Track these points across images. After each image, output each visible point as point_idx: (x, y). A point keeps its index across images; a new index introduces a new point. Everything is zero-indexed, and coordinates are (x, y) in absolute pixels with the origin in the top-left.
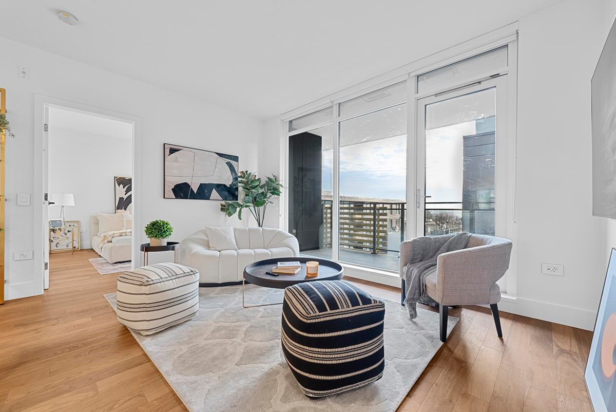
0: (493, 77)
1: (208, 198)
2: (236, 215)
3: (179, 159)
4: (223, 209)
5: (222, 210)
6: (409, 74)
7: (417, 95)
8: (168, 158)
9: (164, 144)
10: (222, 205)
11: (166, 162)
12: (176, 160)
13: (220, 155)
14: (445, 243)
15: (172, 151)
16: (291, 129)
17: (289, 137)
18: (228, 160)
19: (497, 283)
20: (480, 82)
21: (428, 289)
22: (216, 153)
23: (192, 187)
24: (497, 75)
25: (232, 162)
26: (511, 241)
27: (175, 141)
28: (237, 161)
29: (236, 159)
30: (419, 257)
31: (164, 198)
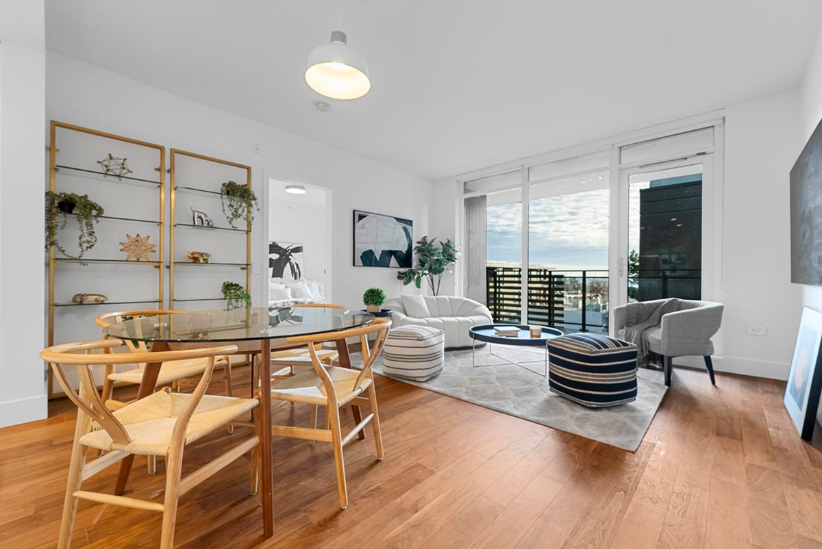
0: (699, 154)
1: (388, 266)
2: (413, 283)
3: (366, 226)
4: (400, 276)
5: (399, 278)
6: (613, 145)
7: (620, 166)
8: (357, 225)
9: (354, 211)
10: (399, 273)
11: (356, 229)
12: (363, 227)
13: (398, 220)
14: (657, 308)
15: (361, 217)
16: (466, 191)
17: (465, 199)
18: (405, 225)
19: (710, 339)
20: (686, 159)
21: (651, 345)
22: (395, 218)
23: (375, 254)
24: (704, 153)
25: (408, 227)
26: (722, 305)
27: (362, 207)
28: (412, 226)
29: (410, 223)
30: (634, 320)
31: (354, 265)
